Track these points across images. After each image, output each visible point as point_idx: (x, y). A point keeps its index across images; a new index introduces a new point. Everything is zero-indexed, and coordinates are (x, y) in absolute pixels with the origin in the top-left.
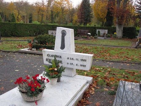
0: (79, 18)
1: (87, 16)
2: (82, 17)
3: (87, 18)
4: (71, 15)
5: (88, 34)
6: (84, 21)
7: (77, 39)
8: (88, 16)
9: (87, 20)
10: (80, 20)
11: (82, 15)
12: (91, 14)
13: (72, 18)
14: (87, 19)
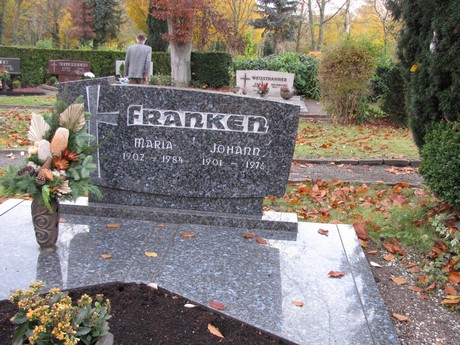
0: (75, 25)
1: (104, 18)
2: (84, 19)
3: (104, 25)
4: (51, 14)
5: (86, 74)
6: (94, 35)
7: (43, 94)
8: (107, 16)
9: (103, 30)
10: (81, 29)
11: (84, 14)
12: (117, 12)
13: (57, 25)
14: (103, 28)
